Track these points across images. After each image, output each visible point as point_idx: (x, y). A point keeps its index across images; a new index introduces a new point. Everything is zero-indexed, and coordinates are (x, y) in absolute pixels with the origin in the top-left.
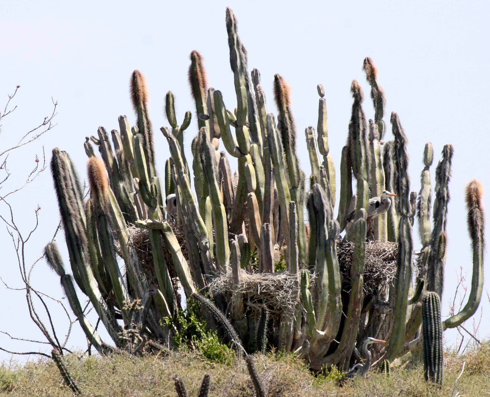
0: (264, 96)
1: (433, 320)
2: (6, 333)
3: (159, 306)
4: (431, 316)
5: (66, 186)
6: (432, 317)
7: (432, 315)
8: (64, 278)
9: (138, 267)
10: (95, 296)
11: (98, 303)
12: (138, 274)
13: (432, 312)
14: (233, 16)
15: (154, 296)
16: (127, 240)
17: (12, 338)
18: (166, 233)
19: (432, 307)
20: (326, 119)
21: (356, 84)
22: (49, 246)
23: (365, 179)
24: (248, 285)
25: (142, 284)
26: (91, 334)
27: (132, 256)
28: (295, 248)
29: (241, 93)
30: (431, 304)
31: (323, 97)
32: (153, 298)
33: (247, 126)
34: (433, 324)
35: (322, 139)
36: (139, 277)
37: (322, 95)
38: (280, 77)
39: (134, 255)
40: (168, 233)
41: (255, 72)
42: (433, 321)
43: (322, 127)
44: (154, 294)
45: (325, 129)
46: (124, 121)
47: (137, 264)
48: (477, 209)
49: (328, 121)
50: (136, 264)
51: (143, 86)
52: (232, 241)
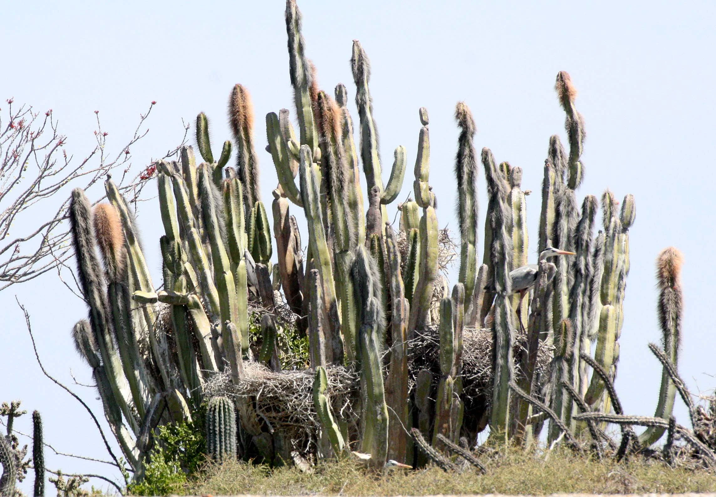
0: (349, 122)
1: (218, 437)
2: (50, 446)
3: (175, 412)
4: (215, 431)
5: (87, 243)
6: (217, 433)
7: (217, 429)
8: (96, 371)
9: (167, 358)
10: (122, 397)
11: (127, 408)
12: (166, 367)
13: (217, 425)
14: (296, 8)
15: (167, 399)
16: (155, 319)
17: (57, 454)
18: (192, 310)
19: (217, 418)
20: (428, 156)
21: (461, 108)
22: (78, 325)
23: (470, 242)
24: (251, 385)
25: (172, 381)
26: (129, 450)
27: (159, 342)
28: (318, 336)
29: (303, 117)
30: (217, 414)
31: (427, 126)
32: (166, 401)
33: (318, 164)
34: (218, 442)
35: (419, 184)
36: (168, 372)
37: (425, 123)
38: (325, 96)
39: (162, 340)
40: (194, 311)
41: (338, 89)
42: (218, 439)
43: (420, 167)
44: (168, 395)
45: (423, 171)
46: (187, 153)
47: (167, 353)
48: (670, 290)
49: (431, 159)
50: (164, 354)
51: (244, 107)
52: (227, 323)
